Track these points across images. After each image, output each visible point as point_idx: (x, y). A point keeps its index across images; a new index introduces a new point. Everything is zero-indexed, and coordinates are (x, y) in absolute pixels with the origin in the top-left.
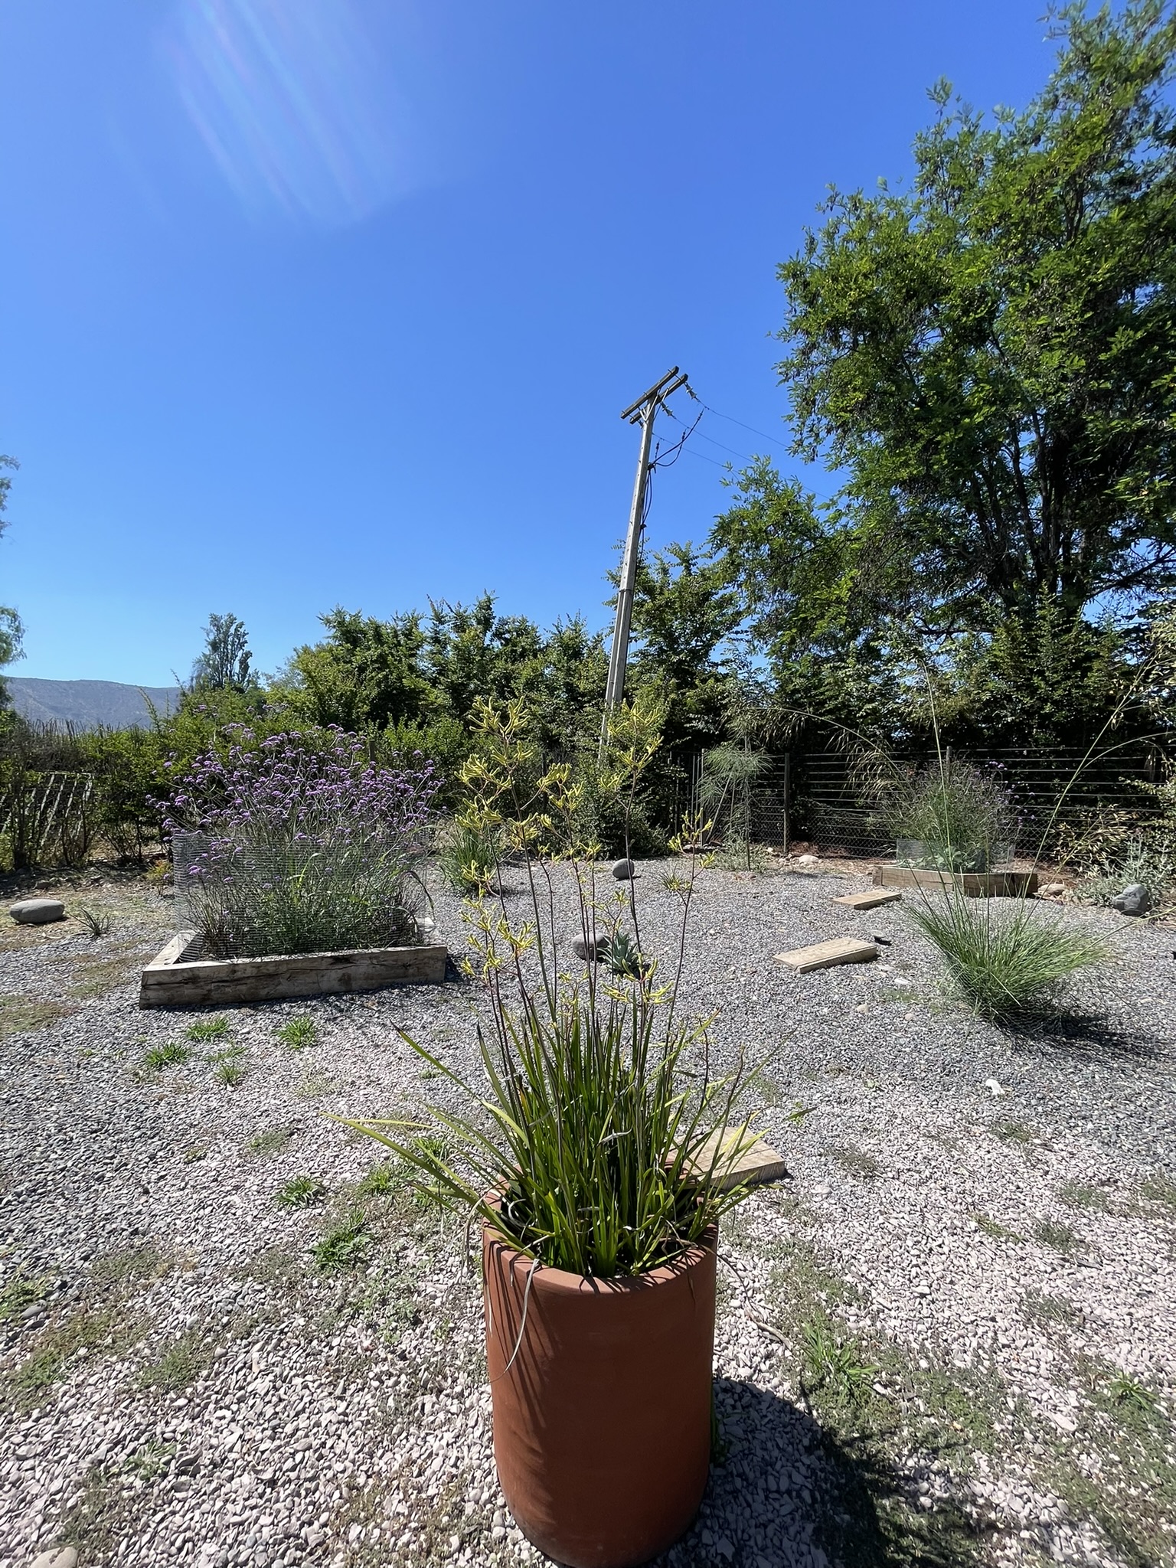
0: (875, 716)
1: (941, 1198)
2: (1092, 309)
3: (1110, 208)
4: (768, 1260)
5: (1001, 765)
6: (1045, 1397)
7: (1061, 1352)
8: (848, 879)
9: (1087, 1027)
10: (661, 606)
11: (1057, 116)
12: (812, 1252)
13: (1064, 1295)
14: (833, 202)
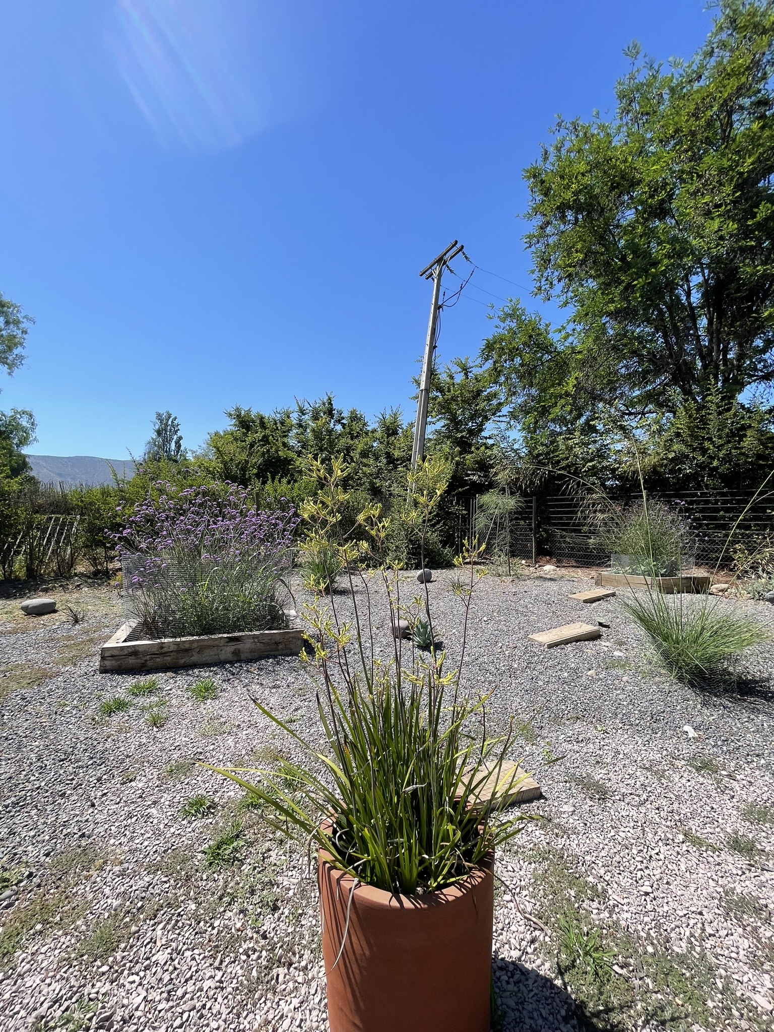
0: (594, 471)
1: (655, 816)
2: (740, 191)
3: (752, 122)
4: (530, 863)
5: (683, 503)
6: (745, 979)
7: (755, 940)
8: (578, 582)
9: (755, 687)
10: (448, 400)
11: (713, 62)
12: (562, 857)
13: (752, 893)
14: (560, 126)
